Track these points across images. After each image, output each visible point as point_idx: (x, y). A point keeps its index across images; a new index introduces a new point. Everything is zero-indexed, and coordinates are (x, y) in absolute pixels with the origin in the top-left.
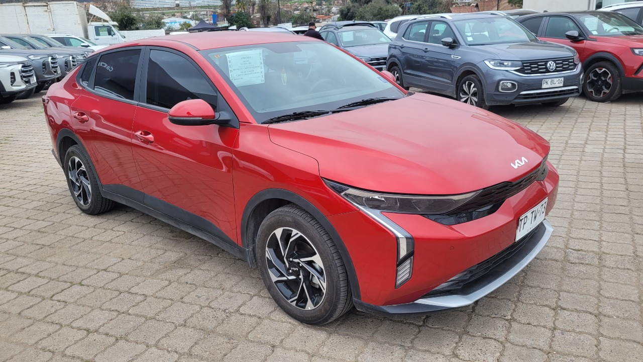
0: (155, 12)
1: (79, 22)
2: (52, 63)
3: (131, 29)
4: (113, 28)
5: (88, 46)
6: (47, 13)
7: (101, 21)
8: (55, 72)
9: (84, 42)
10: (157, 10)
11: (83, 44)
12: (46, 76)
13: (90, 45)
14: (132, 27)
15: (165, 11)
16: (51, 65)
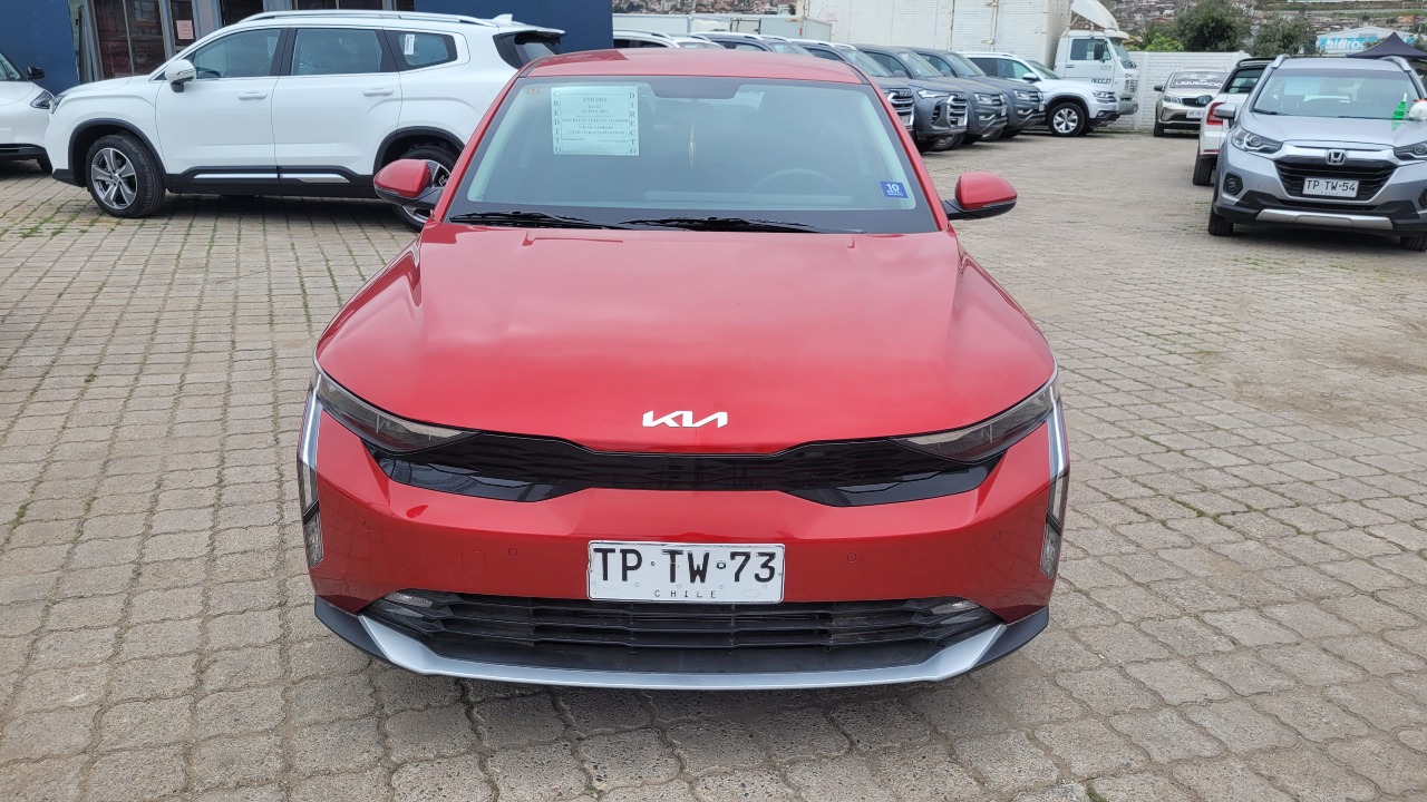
0: (1346, 12)
1: (1045, 29)
2: (952, 107)
3: (1216, 49)
4: (1110, 45)
5: (1037, 79)
6: (991, 9)
7: (1089, 29)
8: (953, 123)
9: (1031, 71)
10: (1351, 9)
11: (1028, 75)
12: (935, 128)
13: (1041, 77)
14: (1220, 44)
15: (1372, 11)
16: (949, 110)
